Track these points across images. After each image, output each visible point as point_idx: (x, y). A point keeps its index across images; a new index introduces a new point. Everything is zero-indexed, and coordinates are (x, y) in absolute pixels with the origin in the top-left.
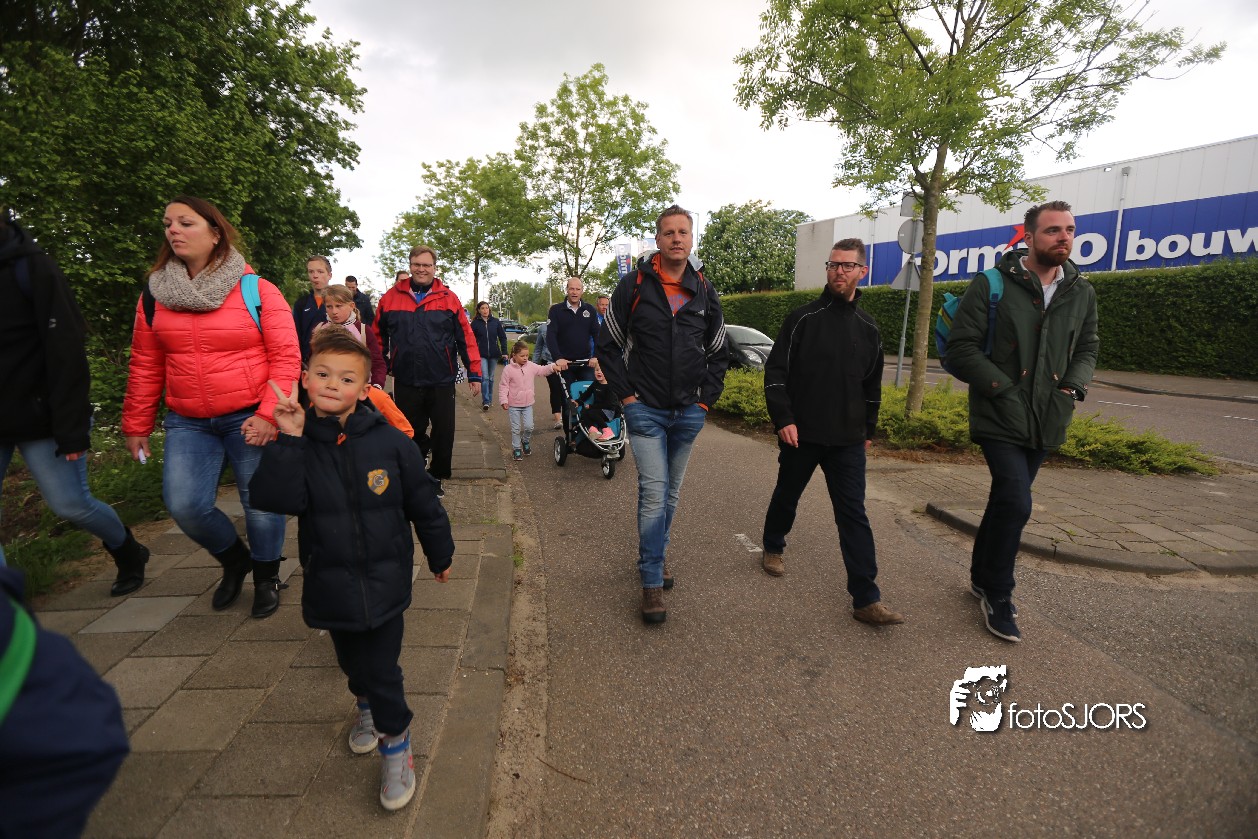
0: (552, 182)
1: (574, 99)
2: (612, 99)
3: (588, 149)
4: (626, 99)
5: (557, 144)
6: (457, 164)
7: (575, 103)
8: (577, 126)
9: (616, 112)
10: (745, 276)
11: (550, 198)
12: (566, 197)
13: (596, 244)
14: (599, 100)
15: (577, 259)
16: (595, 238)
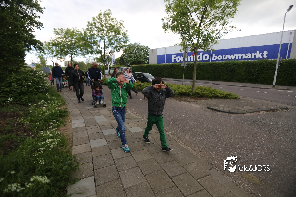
1: (102, 17)
2: (112, 18)
3: (106, 30)
4: (116, 19)
5: (98, 28)
6: (64, 29)
8: (103, 23)
10: (135, 60)
14: (109, 18)
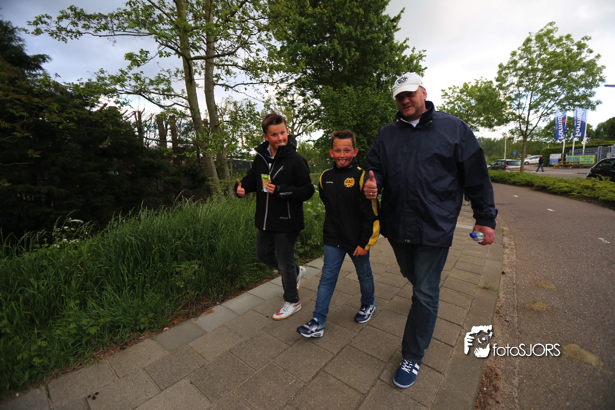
0: (516, 88)
1: (533, 43)
4: (568, 37)
5: (521, 68)
6: (459, 86)
7: (533, 46)
8: (534, 56)
9: (561, 45)
11: (514, 97)
12: (523, 94)
13: (540, 117)
14: (550, 41)
15: (527, 127)
16: (539, 114)
